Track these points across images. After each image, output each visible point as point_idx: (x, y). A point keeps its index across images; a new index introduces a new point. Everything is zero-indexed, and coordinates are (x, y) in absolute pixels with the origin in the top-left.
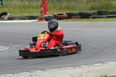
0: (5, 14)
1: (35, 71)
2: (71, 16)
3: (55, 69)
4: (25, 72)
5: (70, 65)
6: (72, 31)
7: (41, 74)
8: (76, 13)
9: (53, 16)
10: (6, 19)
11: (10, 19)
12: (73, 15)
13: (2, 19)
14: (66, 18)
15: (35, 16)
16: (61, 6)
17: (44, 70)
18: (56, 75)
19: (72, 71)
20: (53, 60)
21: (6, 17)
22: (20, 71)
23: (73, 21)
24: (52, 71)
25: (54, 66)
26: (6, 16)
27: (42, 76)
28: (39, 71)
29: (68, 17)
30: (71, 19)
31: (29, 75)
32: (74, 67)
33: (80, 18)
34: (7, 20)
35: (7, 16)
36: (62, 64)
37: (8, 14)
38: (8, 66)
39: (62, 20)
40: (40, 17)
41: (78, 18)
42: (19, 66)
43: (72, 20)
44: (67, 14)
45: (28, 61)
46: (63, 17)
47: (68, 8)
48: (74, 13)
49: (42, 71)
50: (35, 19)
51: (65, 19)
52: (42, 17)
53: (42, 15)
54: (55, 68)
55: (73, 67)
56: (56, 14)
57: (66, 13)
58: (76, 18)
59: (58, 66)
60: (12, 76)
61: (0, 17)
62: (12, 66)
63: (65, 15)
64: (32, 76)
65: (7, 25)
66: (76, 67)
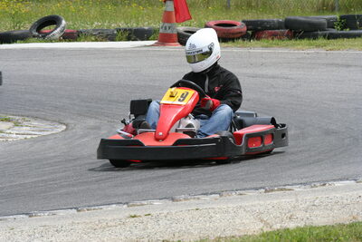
0: (53, 21)
1: (145, 202)
2: (260, 30)
3: (207, 198)
4: (114, 206)
5: (255, 185)
6: (263, 76)
7: (165, 212)
8: (273, 21)
10: (58, 36)
11: (68, 37)
12: (266, 29)
13: (44, 37)
14: (245, 37)
15: (146, 28)
17: (173, 200)
18: (211, 217)
19: (262, 203)
21: (57, 32)
22: (99, 202)
23: (267, 47)
24: (197, 202)
25: (205, 187)
26: (56, 29)
27: (169, 217)
28: (157, 203)
29: (250, 32)
30: (258, 39)
31: (127, 214)
32: (266, 191)
33: (287, 36)
34: (60, 41)
35: (59, 29)
36: (231, 180)
37: (64, 22)
38: (62, 187)
39: (230, 44)
40: (161, 31)
41: (280, 37)
42: (95, 186)
43: (263, 42)
44: (248, 23)
46: (233, 33)
47: (249, 5)
48: (268, 22)
49: (167, 201)
50: (148, 39)
51: (240, 41)
52: (169, 32)
53: (167, 25)
54: (206, 194)
55: (263, 190)
56: (212, 23)
57: (243, 21)
58: (274, 36)
59: (218, 187)
60: (73, 216)
61: (38, 30)
62: (73, 185)
63: (240, 26)
64: (135, 216)
65: (59, 56)
66: (272, 190)
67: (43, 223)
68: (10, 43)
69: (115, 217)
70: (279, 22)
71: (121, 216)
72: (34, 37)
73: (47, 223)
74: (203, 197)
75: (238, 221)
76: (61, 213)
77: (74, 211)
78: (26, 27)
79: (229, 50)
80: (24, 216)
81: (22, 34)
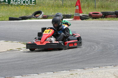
0: (39, 12)
1: (75, 70)
2: (107, 15)
3: (95, 68)
4: (65, 71)
5: (110, 64)
7: (82, 73)
8: (111, 12)
9: (88, 15)
10: (41, 17)
11: (44, 17)
12: (109, 14)
13: (36, 18)
14: (102, 17)
15: (69, 14)
16: (95, 5)
17: (84, 69)
18: (97, 74)
19: (113, 70)
20: (92, 59)
21: (41, 16)
22: (60, 70)
23: (109, 20)
24: (92, 70)
25: (94, 65)
26: (40, 15)
27: (83, 75)
28: (79, 70)
29: (103, 16)
30: (106, 18)
31: (70, 74)
32: (114, 66)
33: (116, 17)
34: (42, 19)
35: (41, 15)
36: (102, 63)
37: (43, 13)
38: (47, 65)
39: (97, 19)
40: (75, 15)
41: (114, 17)
42: (58, 65)
43: (108, 19)
44: (103, 13)
45: (66, 60)
46: (98, 16)
47: (102, 7)
49: (82, 69)
50: (70, 18)
51: (100, 19)
52: (77, 16)
53: (77, 13)
54: (95, 67)
55: (113, 66)
56: (91, 13)
57: (101, 12)
58: (111, 17)
59: (98, 65)
60: (52, 74)
61: (35, 15)
62: (51, 65)
63: (101, 14)
64: (72, 74)
65: (41, 24)
66: (116, 66)
67: (43, 76)
68: (25, 20)
69: (66, 74)
70: (113, 12)
71: (68, 74)
72: (33, 17)
73: (44, 76)
74: (94, 68)
75: (106, 76)
76: (48, 73)
77: (52, 72)
78: (30, 14)
79: (97, 21)
80: (36, 74)
81: (29, 17)
